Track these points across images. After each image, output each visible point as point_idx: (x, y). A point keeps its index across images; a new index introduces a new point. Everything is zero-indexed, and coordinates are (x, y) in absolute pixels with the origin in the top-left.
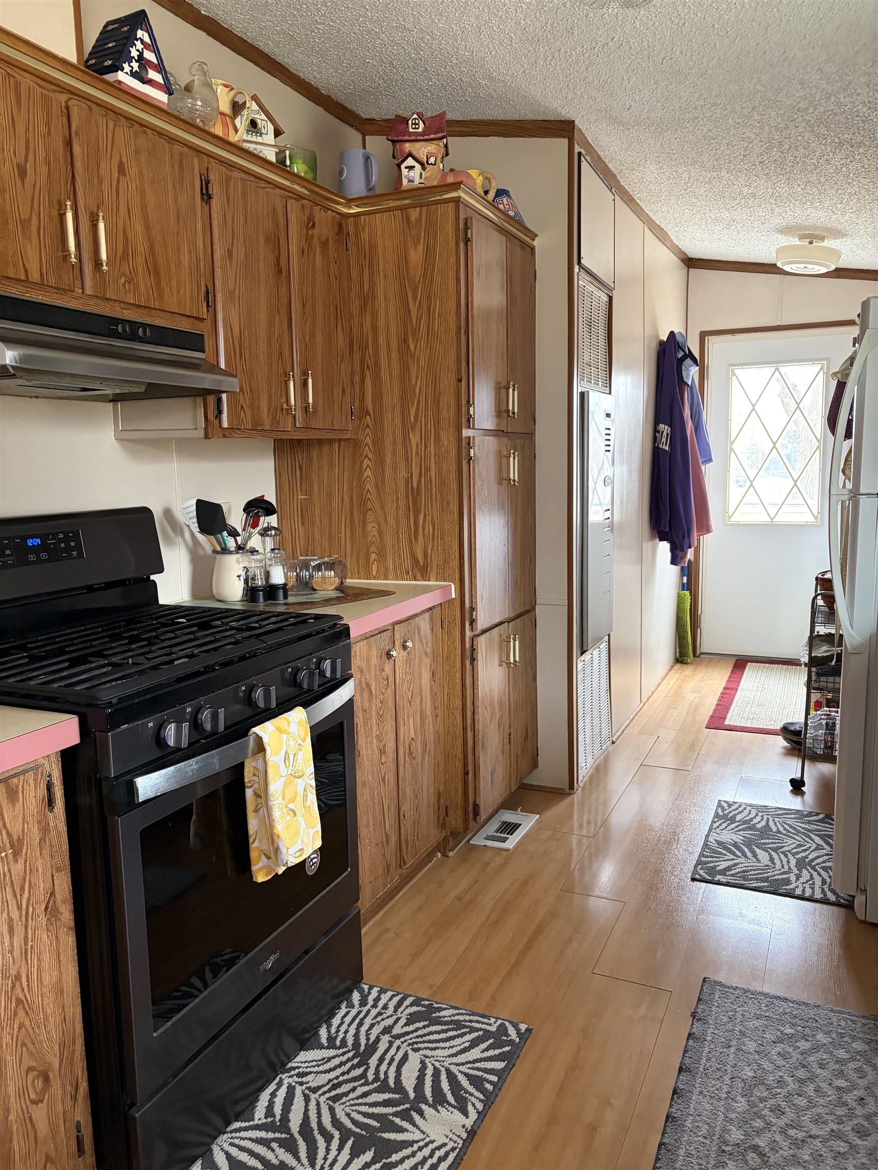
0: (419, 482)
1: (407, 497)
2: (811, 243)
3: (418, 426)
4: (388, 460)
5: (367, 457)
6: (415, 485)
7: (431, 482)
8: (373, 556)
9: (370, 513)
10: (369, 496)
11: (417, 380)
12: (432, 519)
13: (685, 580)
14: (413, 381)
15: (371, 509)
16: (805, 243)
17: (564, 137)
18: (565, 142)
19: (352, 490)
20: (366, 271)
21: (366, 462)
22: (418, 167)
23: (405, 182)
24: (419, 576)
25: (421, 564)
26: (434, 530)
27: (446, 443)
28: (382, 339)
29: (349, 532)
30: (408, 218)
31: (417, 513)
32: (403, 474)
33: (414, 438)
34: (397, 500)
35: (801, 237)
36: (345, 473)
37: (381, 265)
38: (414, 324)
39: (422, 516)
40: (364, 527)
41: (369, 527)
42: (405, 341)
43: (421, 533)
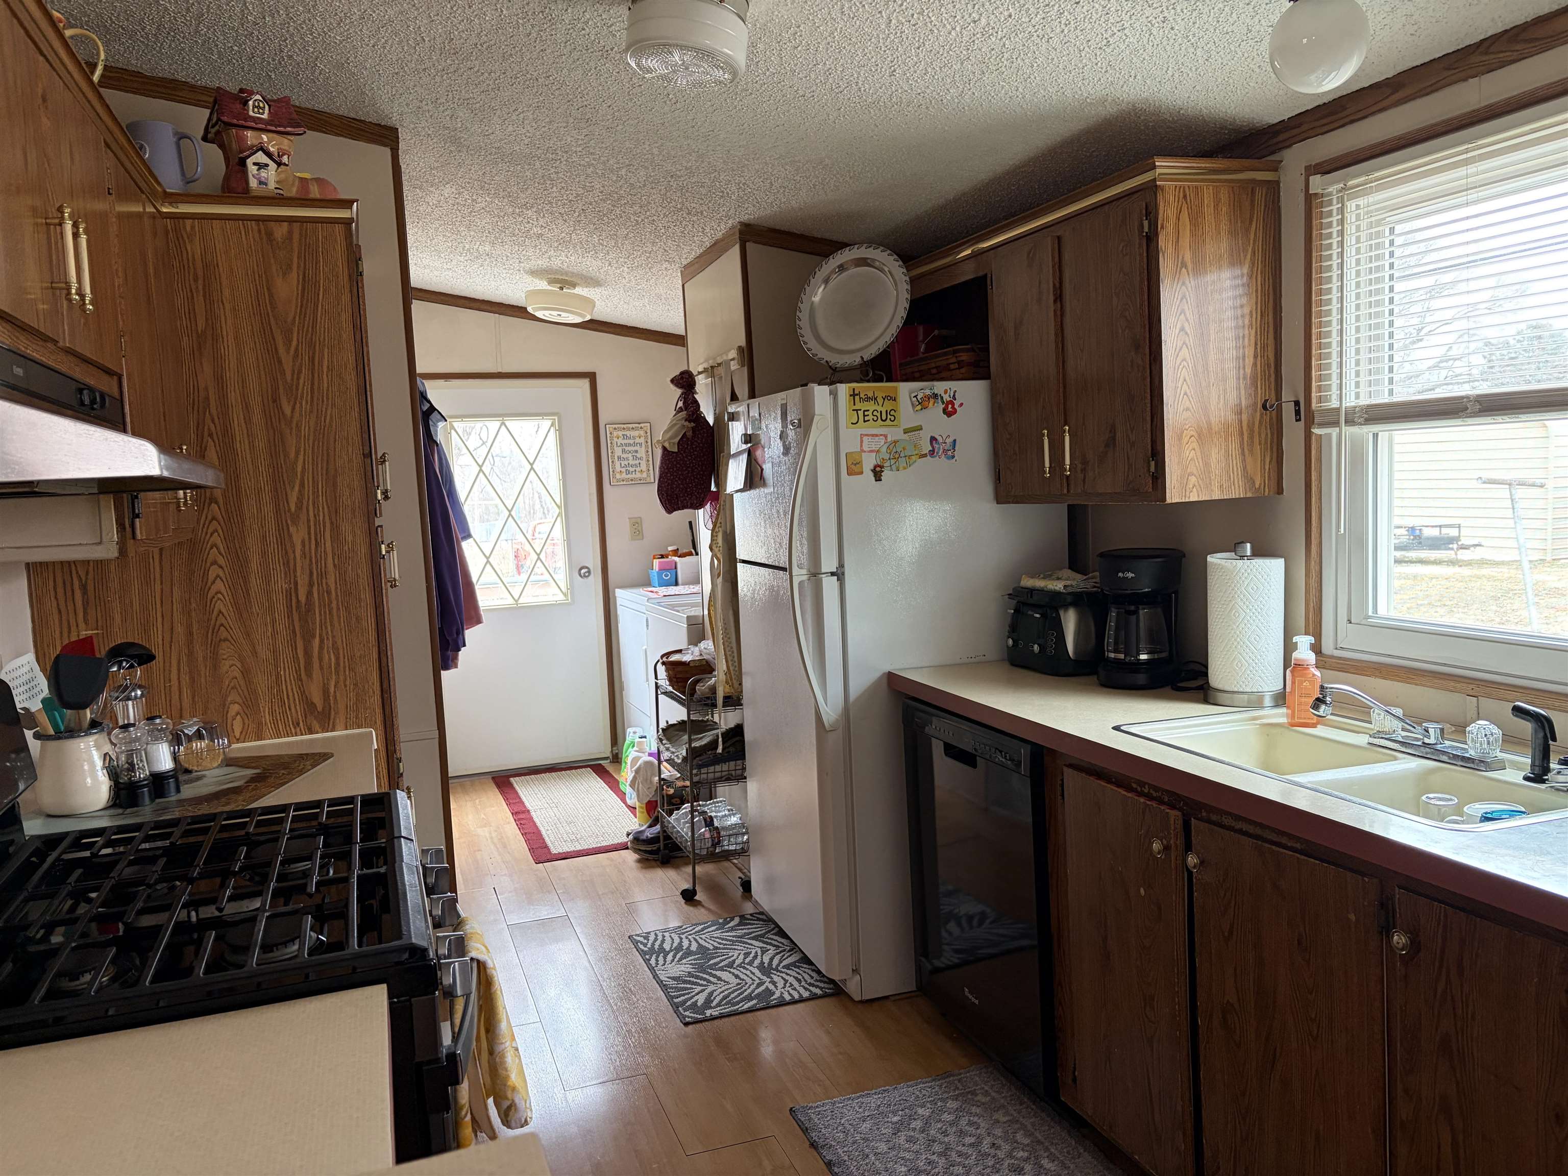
0: (310, 594)
1: (290, 615)
3: (303, 517)
4: (254, 565)
5: (215, 563)
6: (303, 598)
7: (329, 593)
8: (235, 708)
9: (224, 645)
10: (221, 620)
11: (297, 453)
12: (334, 643)
14: (292, 455)
15: (226, 640)
17: (386, 146)
18: (388, 153)
19: (189, 613)
20: (199, 301)
21: (214, 571)
22: (272, 165)
23: (253, 183)
24: (316, 725)
25: (320, 709)
26: (337, 659)
27: (350, 539)
28: (233, 397)
29: (186, 679)
30: (270, 234)
31: (308, 637)
32: (280, 584)
33: (298, 535)
34: (273, 621)
36: (175, 589)
37: (227, 293)
38: (289, 378)
39: (317, 641)
40: (215, 667)
41: (225, 666)
42: (274, 401)
43: (316, 665)
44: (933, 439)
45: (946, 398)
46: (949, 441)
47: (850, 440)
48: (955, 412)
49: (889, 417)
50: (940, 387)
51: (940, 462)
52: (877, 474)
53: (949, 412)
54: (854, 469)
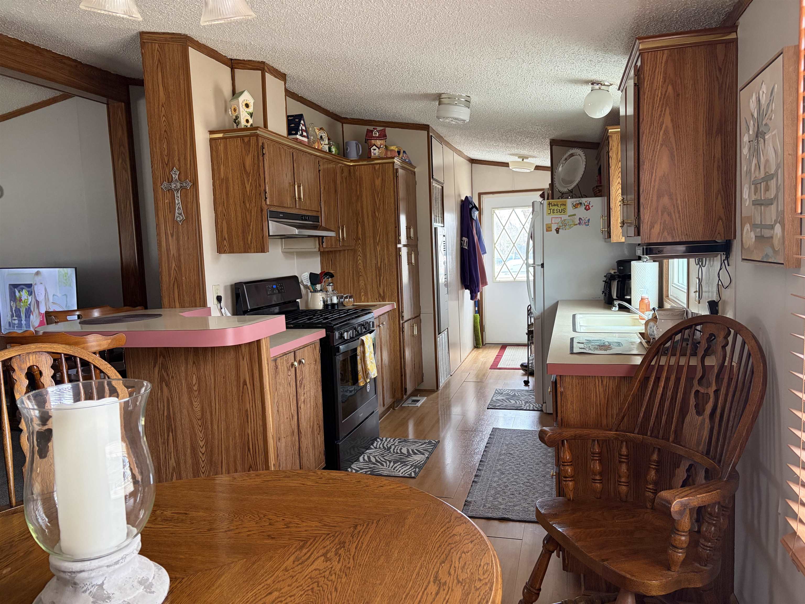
0: (381, 265)
1: (376, 270)
2: (523, 160)
3: (380, 243)
4: (368, 257)
5: (359, 255)
6: (379, 266)
7: (385, 265)
8: (363, 294)
9: (361, 277)
10: (360, 270)
12: (386, 277)
13: (477, 309)
14: (378, 227)
16: (521, 160)
17: (425, 130)
18: (426, 132)
19: (353, 268)
20: (358, 186)
21: (359, 257)
22: (377, 149)
23: (372, 154)
24: (381, 300)
25: (382, 296)
26: (387, 283)
27: (391, 250)
28: (365, 211)
29: (352, 285)
30: (375, 168)
31: (380, 276)
32: (374, 262)
33: (379, 248)
34: (372, 272)
35: (519, 157)
36: (350, 262)
37: (364, 185)
38: (378, 206)
39: (382, 277)
40: (358, 282)
41: (361, 282)
42: (374, 213)
43: (382, 284)
44: (580, 219)
45: (586, 204)
46: (586, 219)
47: (548, 219)
48: (589, 209)
49: (563, 211)
50: (584, 200)
51: (583, 227)
52: (557, 231)
53: (587, 208)
54: (549, 229)
